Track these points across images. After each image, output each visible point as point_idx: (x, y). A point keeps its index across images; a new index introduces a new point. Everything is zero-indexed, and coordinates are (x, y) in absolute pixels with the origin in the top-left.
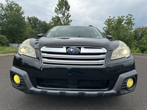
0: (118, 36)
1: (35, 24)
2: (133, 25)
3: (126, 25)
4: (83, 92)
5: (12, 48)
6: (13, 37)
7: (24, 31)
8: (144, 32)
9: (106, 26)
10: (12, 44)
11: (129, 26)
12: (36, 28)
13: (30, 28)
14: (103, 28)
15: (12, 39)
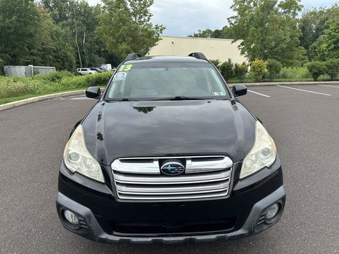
0: (263, 40)
1: (60, 10)
2: (300, 10)
3: (283, 11)
4: (193, 237)
5: (15, 81)
6: (10, 49)
7: (36, 32)
8: (324, 22)
9: (236, 14)
10: (12, 68)
11: (289, 12)
12: (65, 22)
13: (50, 21)
14: (228, 19)
15: (10, 55)
